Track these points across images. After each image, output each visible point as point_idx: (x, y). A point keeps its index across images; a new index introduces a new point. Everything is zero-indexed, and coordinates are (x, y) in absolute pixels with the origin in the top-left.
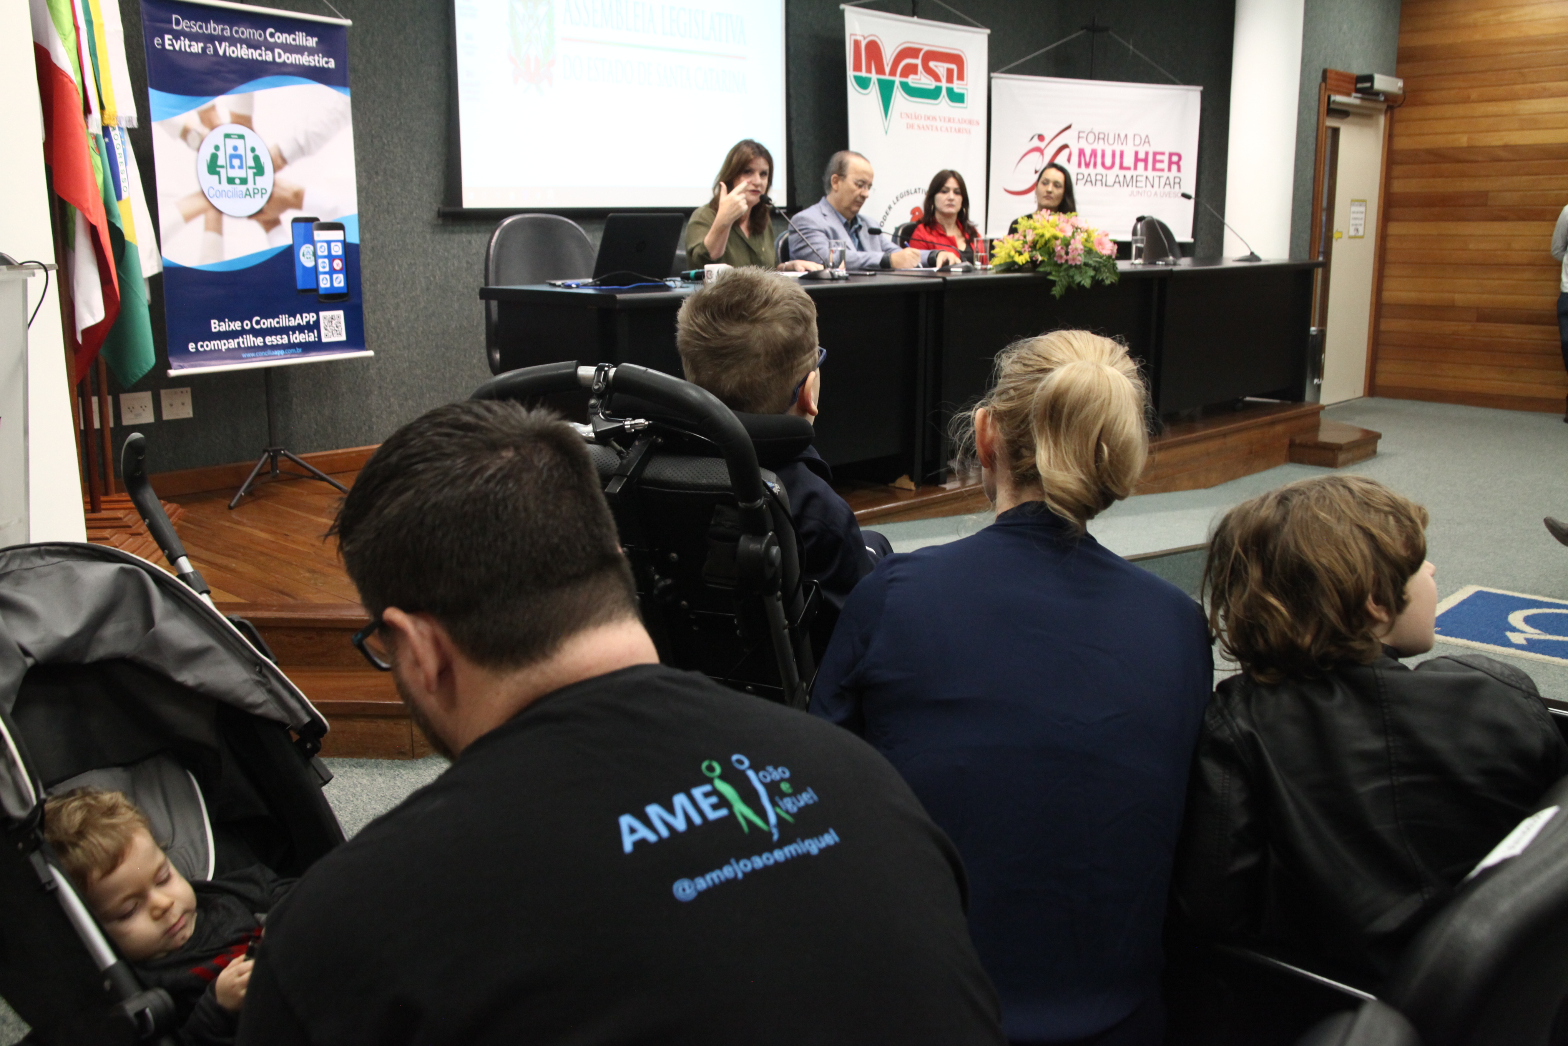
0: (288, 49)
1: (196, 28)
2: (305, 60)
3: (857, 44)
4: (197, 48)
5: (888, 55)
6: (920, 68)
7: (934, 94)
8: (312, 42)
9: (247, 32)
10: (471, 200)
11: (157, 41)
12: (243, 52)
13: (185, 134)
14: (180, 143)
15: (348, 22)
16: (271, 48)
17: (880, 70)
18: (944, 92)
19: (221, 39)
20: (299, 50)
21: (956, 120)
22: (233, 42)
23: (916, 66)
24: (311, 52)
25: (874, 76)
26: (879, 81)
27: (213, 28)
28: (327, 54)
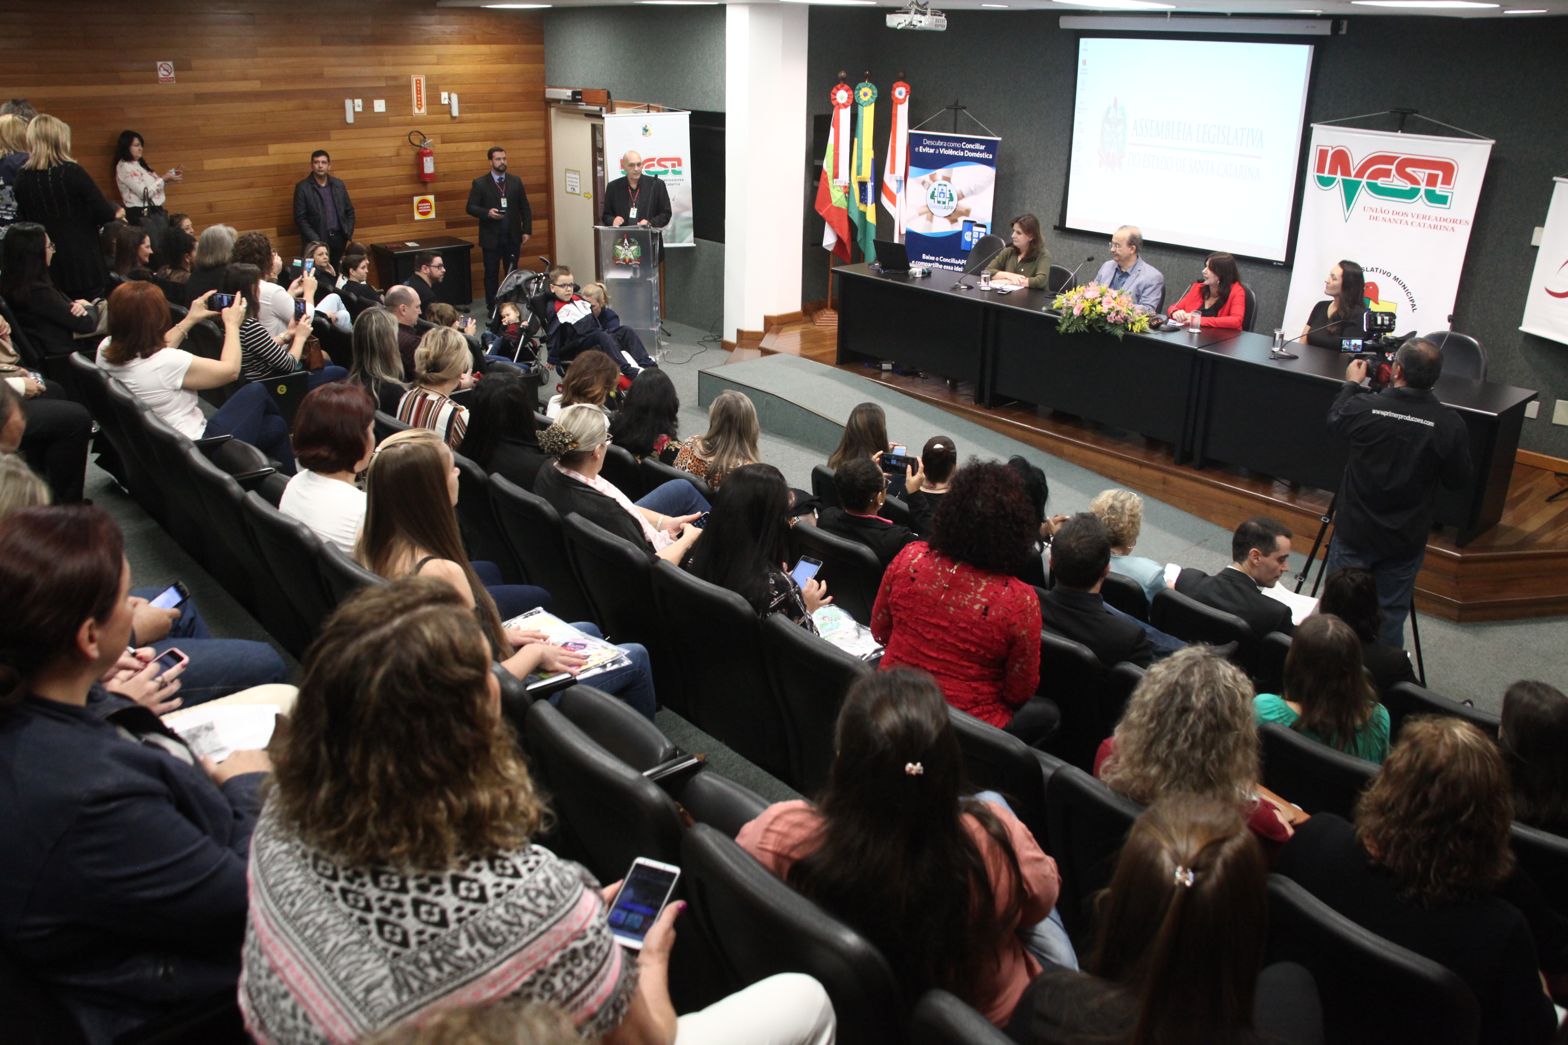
0: (971, 150)
1: (932, 143)
2: (978, 155)
3: (1323, 154)
4: (932, 151)
5: (1356, 160)
6: (1394, 172)
7: (1411, 194)
8: (982, 147)
9: (953, 145)
10: (1069, 224)
11: (916, 149)
12: (951, 152)
13: (923, 183)
14: (921, 186)
15: (999, 139)
16: (963, 150)
17: (1346, 172)
18: (1422, 193)
19: (942, 147)
20: (976, 151)
21: (1433, 218)
22: (947, 148)
23: (1390, 170)
24: (982, 151)
25: (1339, 177)
26: (1343, 180)
27: (940, 143)
28: (989, 153)
